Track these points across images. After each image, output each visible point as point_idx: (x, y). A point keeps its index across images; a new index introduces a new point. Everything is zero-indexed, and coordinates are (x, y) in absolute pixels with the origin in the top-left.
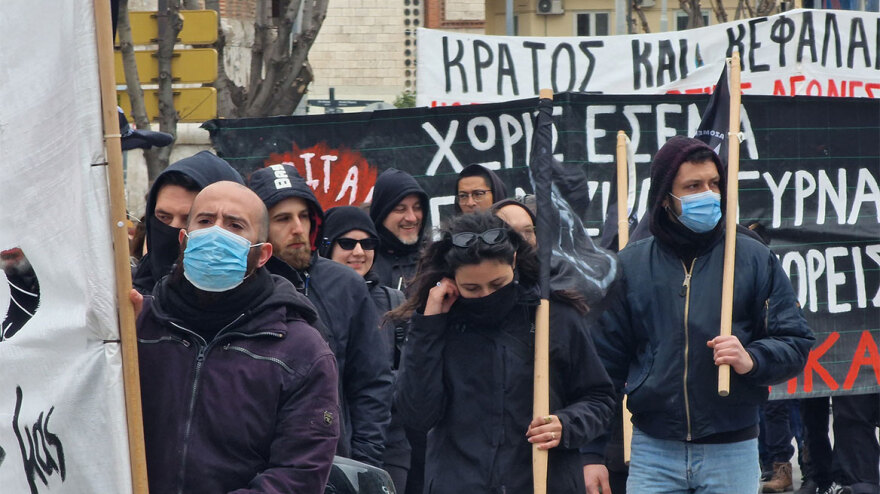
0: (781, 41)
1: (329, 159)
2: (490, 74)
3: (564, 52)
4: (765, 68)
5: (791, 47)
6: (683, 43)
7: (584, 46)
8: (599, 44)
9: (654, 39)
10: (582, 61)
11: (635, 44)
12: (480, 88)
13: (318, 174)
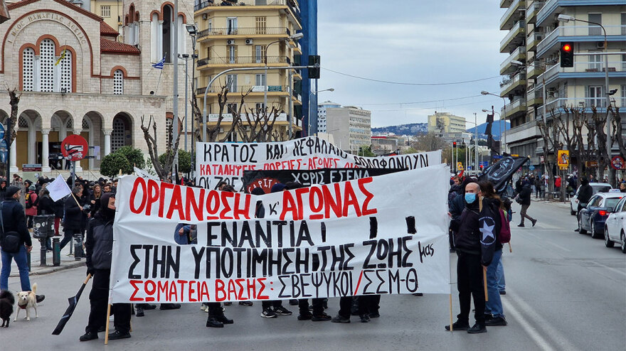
0: (310, 146)
1: (270, 181)
2: (219, 155)
3: (245, 148)
4: (306, 154)
5: (313, 148)
6: (282, 146)
7: (251, 146)
8: (257, 145)
9: (273, 144)
10: (251, 151)
11: (268, 145)
12: (216, 160)
13: (268, 184)
